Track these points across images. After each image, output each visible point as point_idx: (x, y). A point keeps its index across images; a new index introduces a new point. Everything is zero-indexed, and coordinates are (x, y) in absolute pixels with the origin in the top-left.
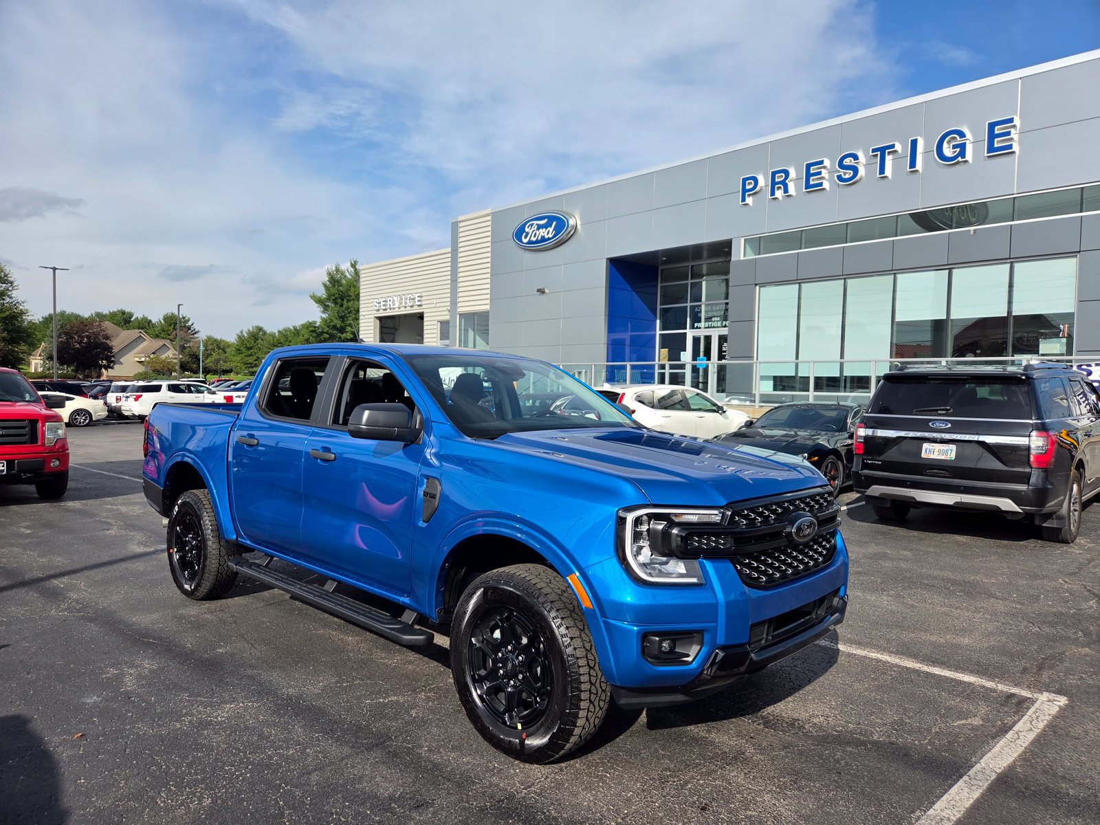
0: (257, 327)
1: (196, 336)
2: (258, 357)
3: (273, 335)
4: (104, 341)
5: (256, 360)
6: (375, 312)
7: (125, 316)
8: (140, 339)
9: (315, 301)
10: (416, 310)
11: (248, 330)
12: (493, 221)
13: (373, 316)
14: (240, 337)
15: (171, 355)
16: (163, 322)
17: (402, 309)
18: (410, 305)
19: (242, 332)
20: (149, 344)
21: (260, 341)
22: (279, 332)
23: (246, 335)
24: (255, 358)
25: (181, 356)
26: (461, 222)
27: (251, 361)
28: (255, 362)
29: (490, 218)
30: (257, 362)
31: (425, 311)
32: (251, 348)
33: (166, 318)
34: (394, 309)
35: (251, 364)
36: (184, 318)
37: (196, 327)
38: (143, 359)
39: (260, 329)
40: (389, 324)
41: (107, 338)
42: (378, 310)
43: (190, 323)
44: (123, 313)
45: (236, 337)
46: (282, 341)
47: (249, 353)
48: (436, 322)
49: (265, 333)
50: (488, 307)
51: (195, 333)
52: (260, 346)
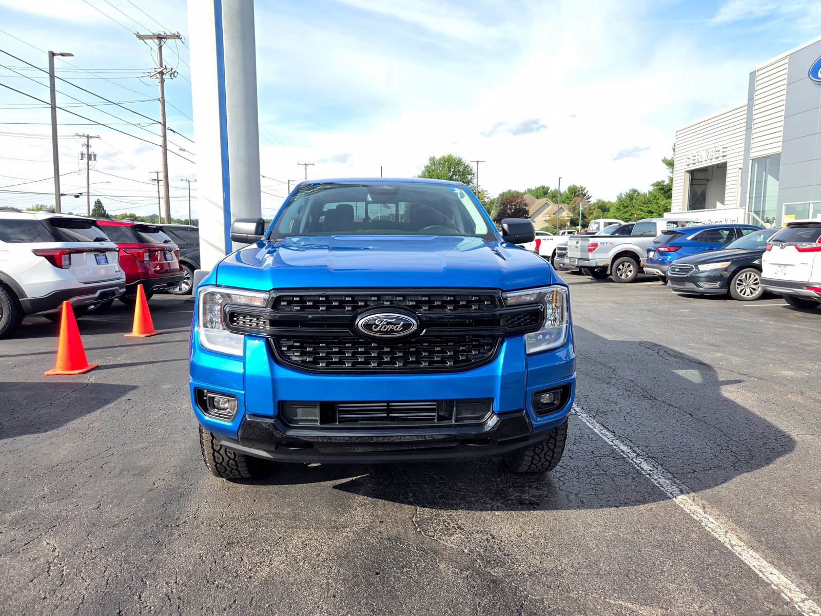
0: (633, 190)
1: (589, 200)
2: (632, 213)
3: (645, 195)
4: (525, 207)
5: (630, 216)
6: (686, 167)
7: (544, 190)
8: (546, 205)
9: (666, 164)
10: (721, 160)
11: (626, 193)
12: (790, 63)
13: (683, 171)
14: (619, 199)
15: (566, 215)
16: (567, 192)
17: (709, 161)
18: (715, 156)
19: (621, 195)
20: (552, 207)
21: (634, 201)
22: (649, 192)
23: (624, 197)
24: (630, 214)
25: (572, 215)
26: (758, 71)
27: (626, 216)
28: (629, 217)
29: (787, 61)
30: (631, 217)
31: (728, 160)
32: (627, 207)
33: (569, 189)
34: (701, 162)
35: (626, 218)
36: (581, 188)
37: (590, 194)
38: (548, 218)
39: (635, 191)
40: (700, 176)
41: (526, 205)
42: (688, 165)
43: (585, 191)
44: (544, 188)
45: (616, 198)
46: (651, 199)
47: (626, 210)
48: (737, 170)
49: (638, 194)
50: (779, 150)
51: (589, 198)
52: (634, 204)
